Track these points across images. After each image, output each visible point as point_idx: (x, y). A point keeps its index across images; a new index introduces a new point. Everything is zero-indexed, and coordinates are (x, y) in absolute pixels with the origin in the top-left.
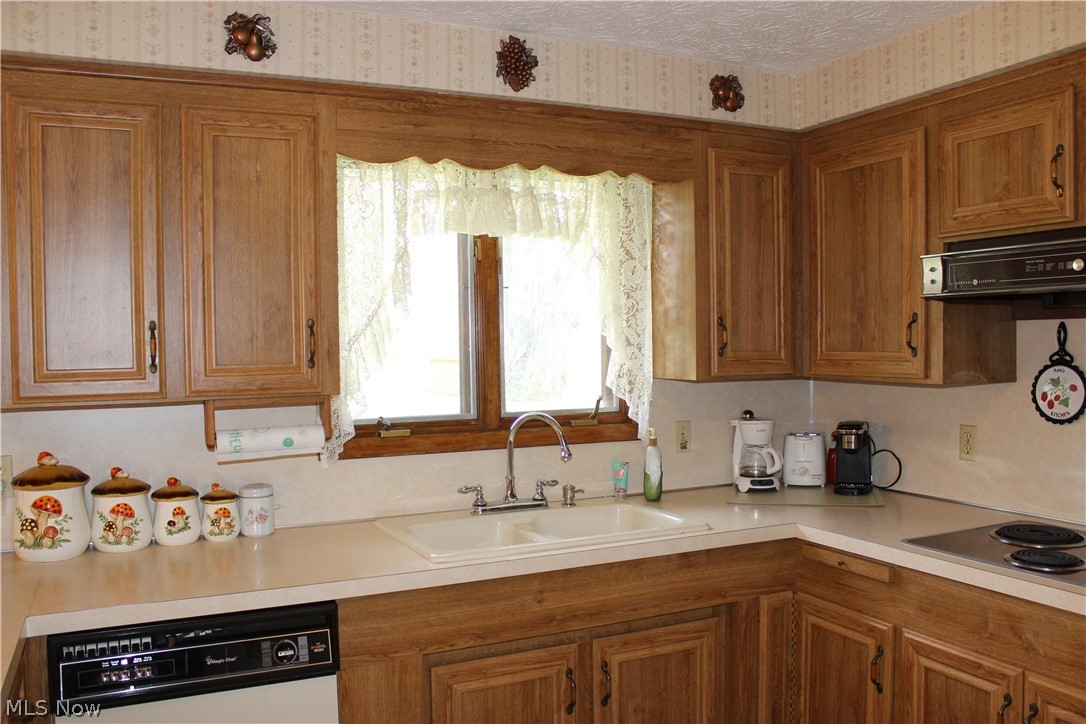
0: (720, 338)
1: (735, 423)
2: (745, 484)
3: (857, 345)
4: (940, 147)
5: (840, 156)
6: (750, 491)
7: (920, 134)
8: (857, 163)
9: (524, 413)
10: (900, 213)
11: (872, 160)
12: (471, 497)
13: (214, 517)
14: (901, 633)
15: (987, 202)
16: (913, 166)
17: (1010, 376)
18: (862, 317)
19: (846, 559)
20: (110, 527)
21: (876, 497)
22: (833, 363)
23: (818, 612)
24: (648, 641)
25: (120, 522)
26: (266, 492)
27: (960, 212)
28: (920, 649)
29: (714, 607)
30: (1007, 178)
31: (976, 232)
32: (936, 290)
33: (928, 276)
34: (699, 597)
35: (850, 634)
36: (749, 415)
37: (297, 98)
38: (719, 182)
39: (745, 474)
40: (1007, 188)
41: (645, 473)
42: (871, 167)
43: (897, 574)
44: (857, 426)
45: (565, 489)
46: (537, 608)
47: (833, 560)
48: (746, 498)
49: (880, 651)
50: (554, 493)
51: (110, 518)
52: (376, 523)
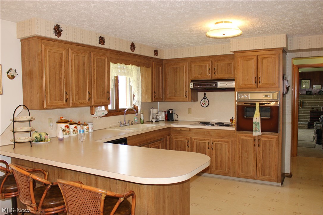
0: (155, 95)
1: (151, 110)
2: (154, 121)
3: (175, 96)
4: (191, 66)
5: (172, 65)
6: (155, 121)
7: (187, 63)
8: (175, 66)
9: (127, 108)
10: (184, 75)
11: (178, 66)
12: (119, 124)
13: (87, 128)
14: (191, 138)
15: (199, 75)
16: (186, 68)
17: (197, 101)
18: (176, 91)
19: (181, 128)
20: (74, 131)
21: (174, 121)
22: (170, 99)
23: (176, 138)
24: (155, 144)
25: (75, 129)
26: (92, 124)
27: (194, 76)
28: (195, 139)
29: (161, 139)
30: (201, 72)
31: (197, 79)
32: (192, 87)
33: (191, 85)
34: (161, 137)
35: (183, 140)
36: (153, 108)
37: (105, 51)
38: (154, 68)
39: (153, 119)
40: (202, 73)
41: (141, 119)
42: (178, 67)
43: (190, 129)
44: (172, 110)
45: (131, 122)
46: (145, 138)
47: (179, 129)
48: (155, 123)
49: (188, 142)
50: (130, 122)
51: (74, 129)
52: (107, 129)
